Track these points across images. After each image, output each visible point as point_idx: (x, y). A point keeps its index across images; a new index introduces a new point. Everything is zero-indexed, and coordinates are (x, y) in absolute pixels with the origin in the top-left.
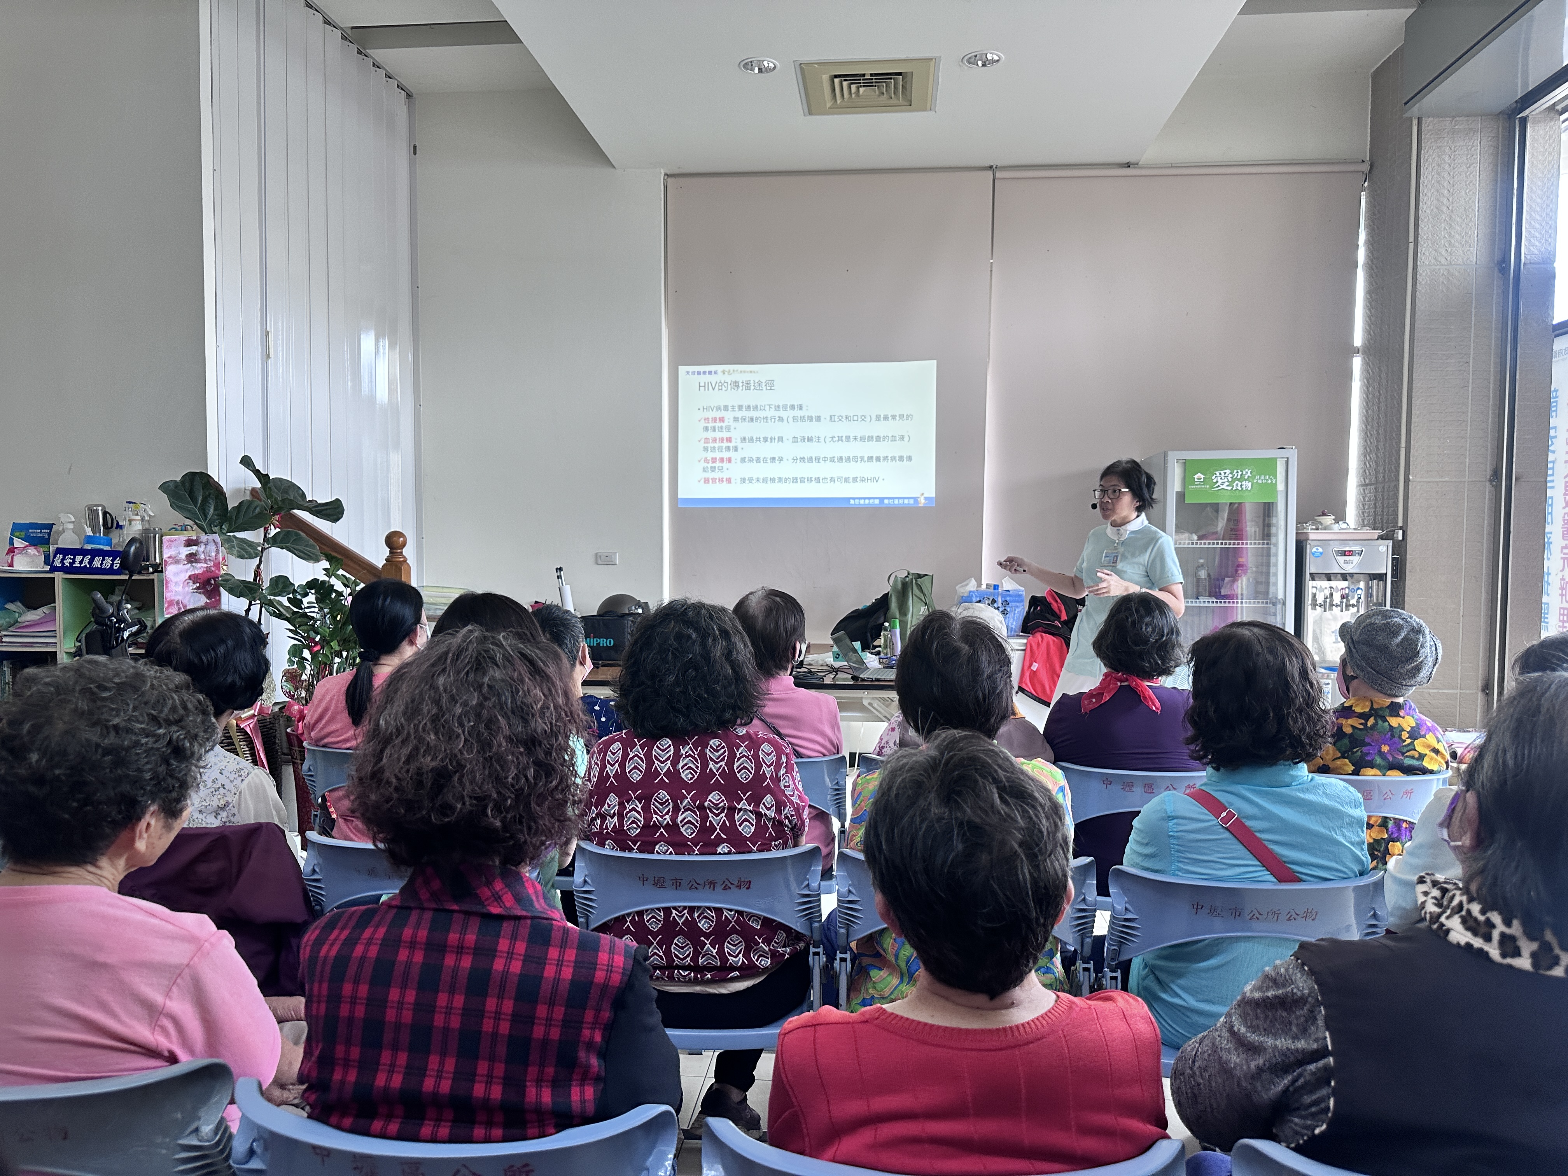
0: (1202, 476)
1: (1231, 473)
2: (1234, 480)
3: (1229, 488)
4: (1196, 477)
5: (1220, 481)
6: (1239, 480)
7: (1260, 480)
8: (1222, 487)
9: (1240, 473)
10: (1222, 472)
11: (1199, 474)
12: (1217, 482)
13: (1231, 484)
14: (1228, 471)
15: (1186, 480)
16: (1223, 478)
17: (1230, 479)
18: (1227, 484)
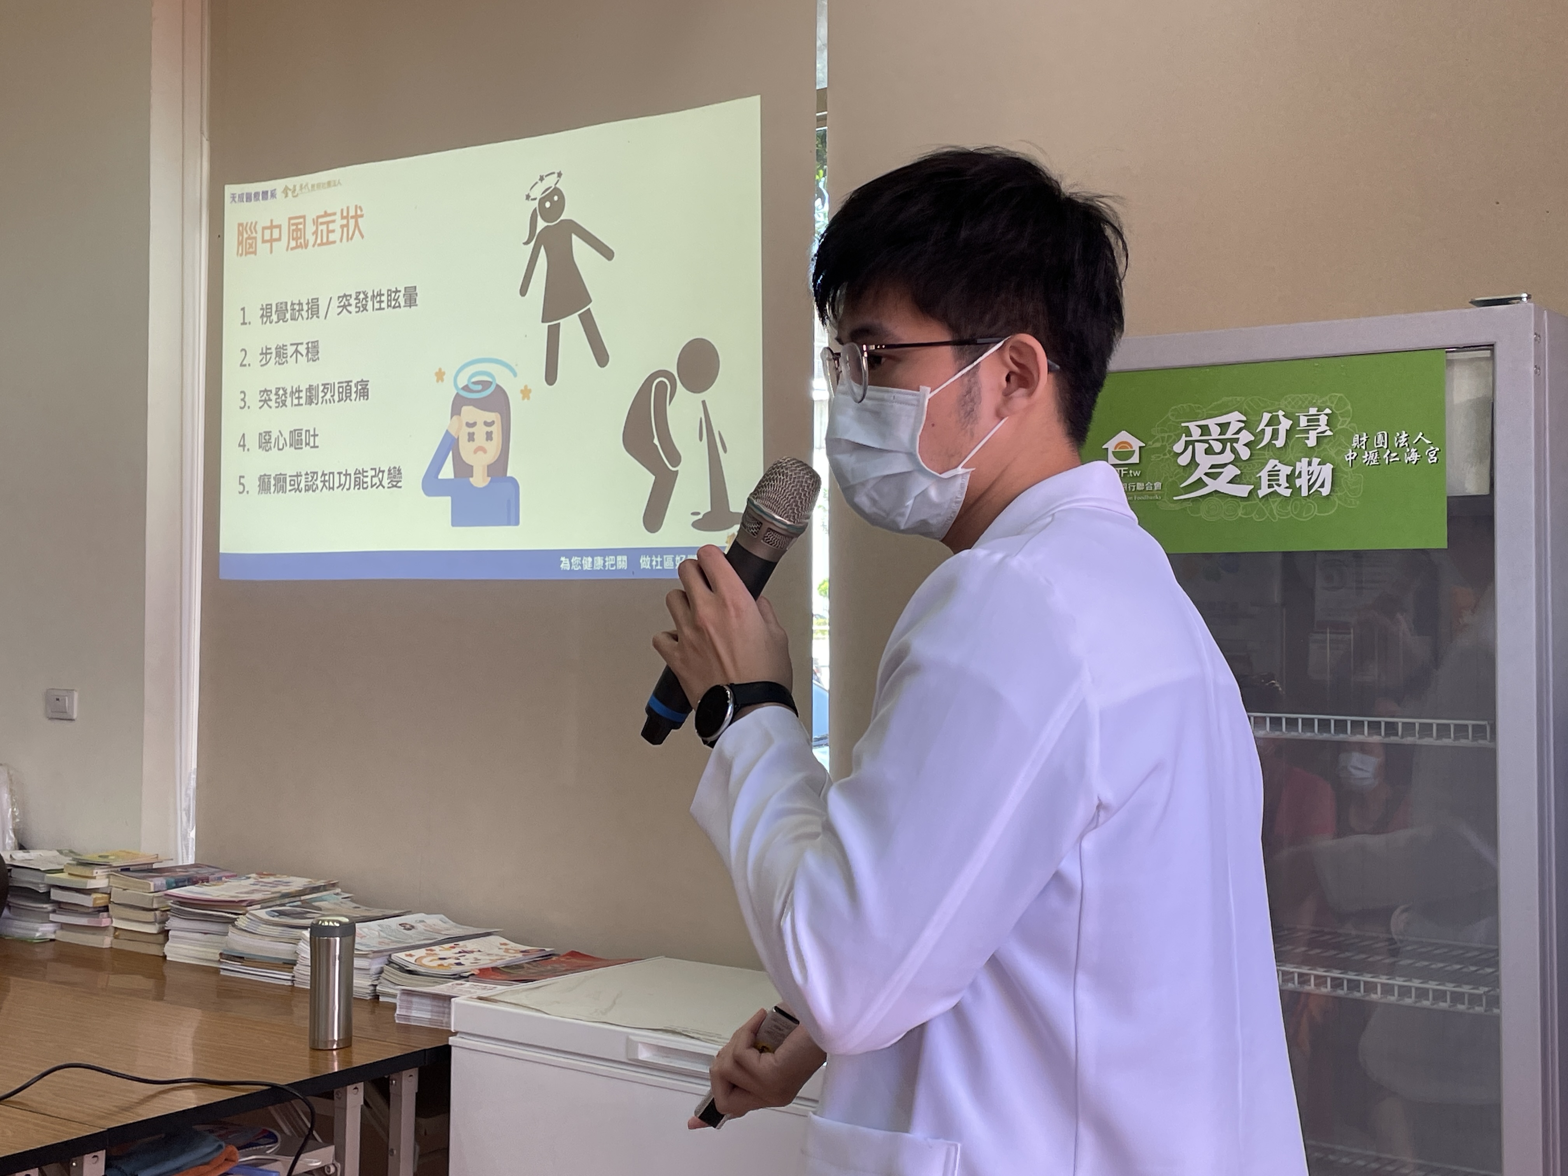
1: (1247, 425)
2: (1257, 456)
3: (1242, 490)
5: (1205, 462)
6: (1281, 454)
7: (1372, 449)
8: (1212, 485)
9: (1286, 424)
10: (1211, 423)
12: (1193, 464)
13: (1249, 471)
16: (1217, 446)
17: (1245, 453)
18: (1233, 470)
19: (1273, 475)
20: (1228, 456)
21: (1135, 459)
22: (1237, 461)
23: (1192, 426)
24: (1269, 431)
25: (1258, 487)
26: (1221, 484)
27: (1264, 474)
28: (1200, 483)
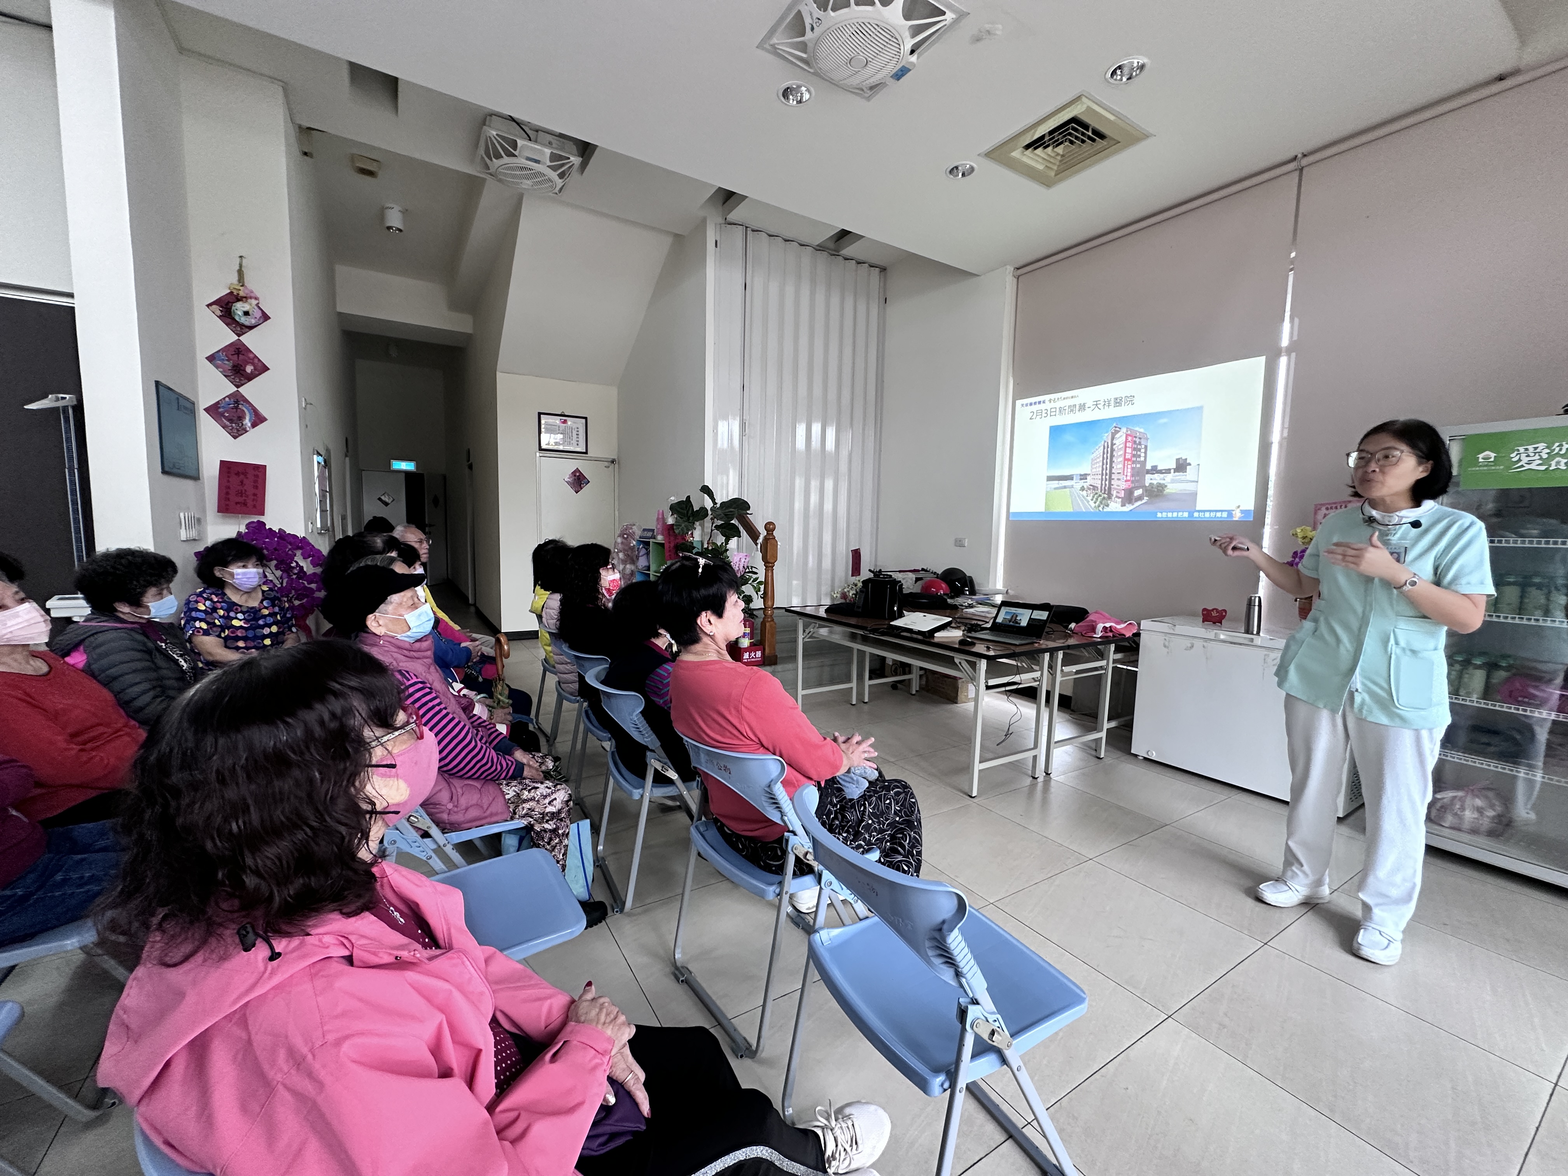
0: (1493, 455)
1: (1547, 447)
2: (1551, 457)
3: (1543, 468)
4: (1481, 456)
6: (1562, 456)
8: (1527, 467)
9: (1564, 447)
10: (1531, 448)
11: (1487, 453)
12: (1520, 460)
13: (1545, 462)
14: (1541, 446)
15: (1466, 460)
16: (1532, 454)
17: (1545, 456)
18: (1539, 462)
19: (1558, 463)
20: (1537, 457)
21: (1492, 460)
22: (1541, 459)
23: (1522, 449)
24: (1557, 449)
25: (1550, 465)
26: (1533, 466)
27: (1553, 463)
28: (1522, 466)
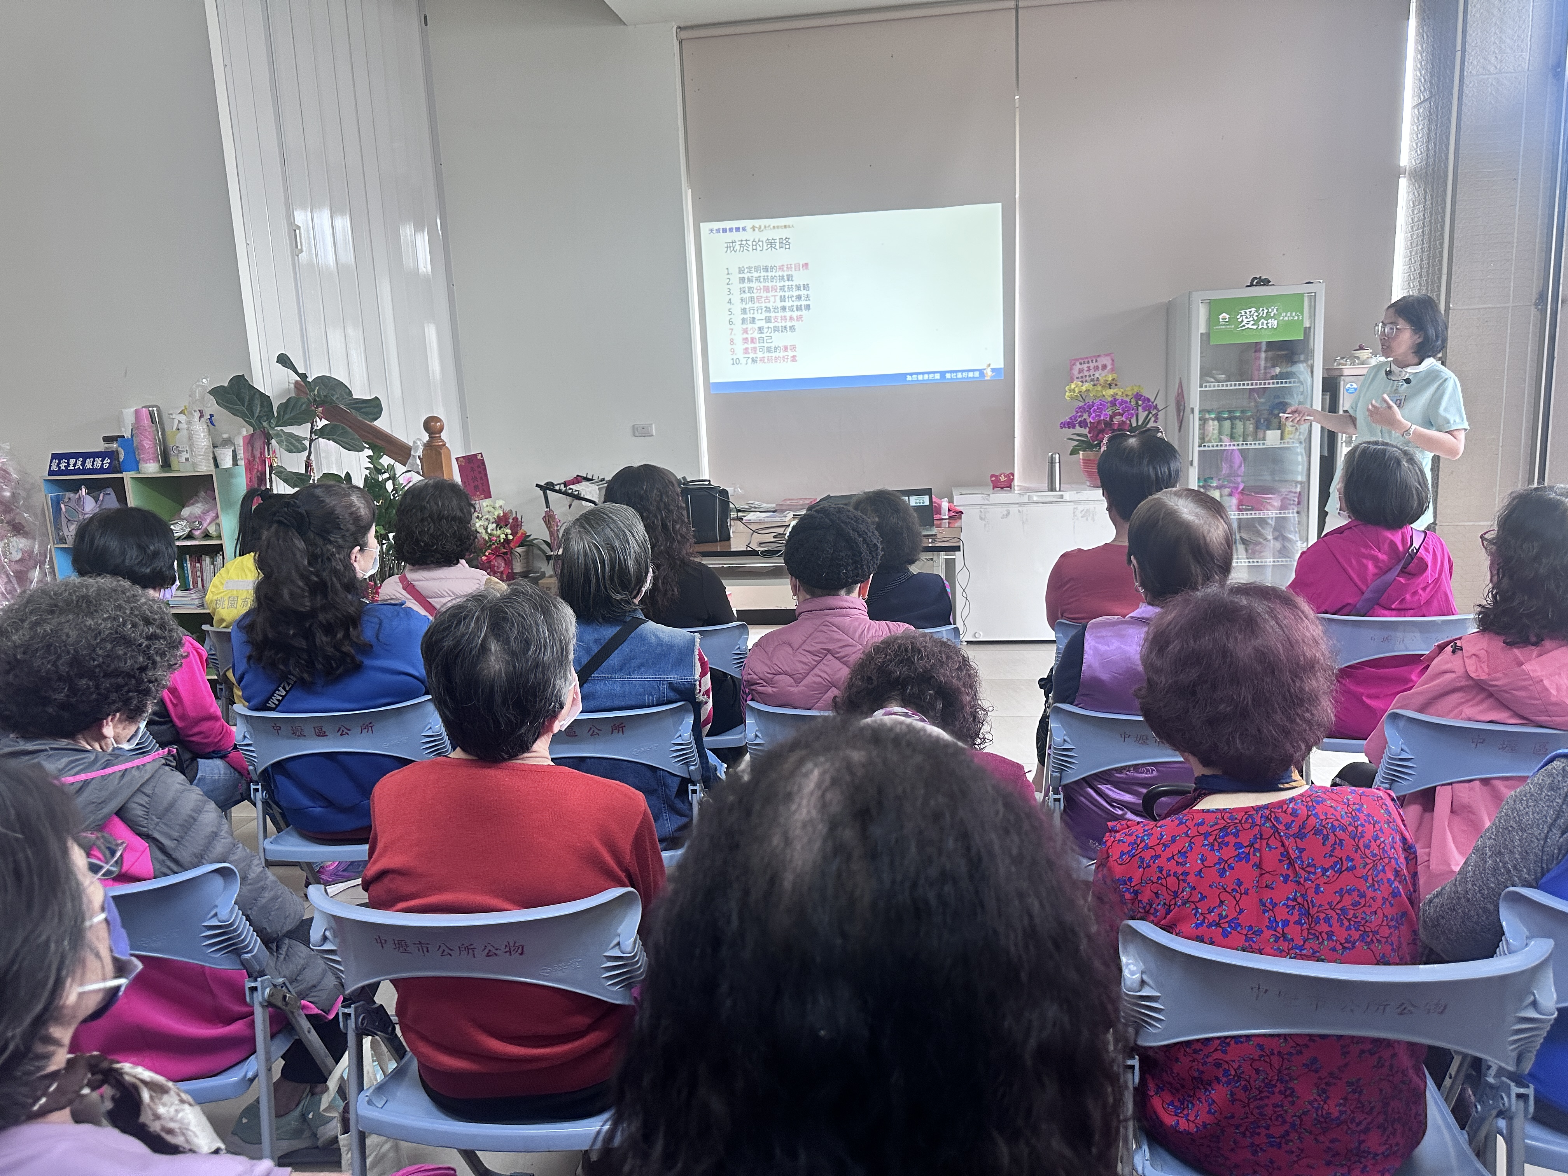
0: (1227, 316)
1: (1257, 311)
2: (1259, 318)
3: (1255, 327)
4: (1221, 317)
5: (1245, 320)
6: (1266, 318)
7: (1286, 317)
8: (1247, 326)
9: (1266, 311)
10: (1247, 311)
11: (1224, 314)
12: (1242, 321)
13: (1256, 322)
14: (1253, 310)
15: (1212, 320)
16: (1249, 317)
17: (1256, 318)
18: (1252, 322)
19: (1263, 323)
21: (1227, 320)
22: (1253, 320)
23: (1243, 312)
24: (1262, 313)
25: (1258, 326)
27: (1260, 324)
28: (1244, 326)
